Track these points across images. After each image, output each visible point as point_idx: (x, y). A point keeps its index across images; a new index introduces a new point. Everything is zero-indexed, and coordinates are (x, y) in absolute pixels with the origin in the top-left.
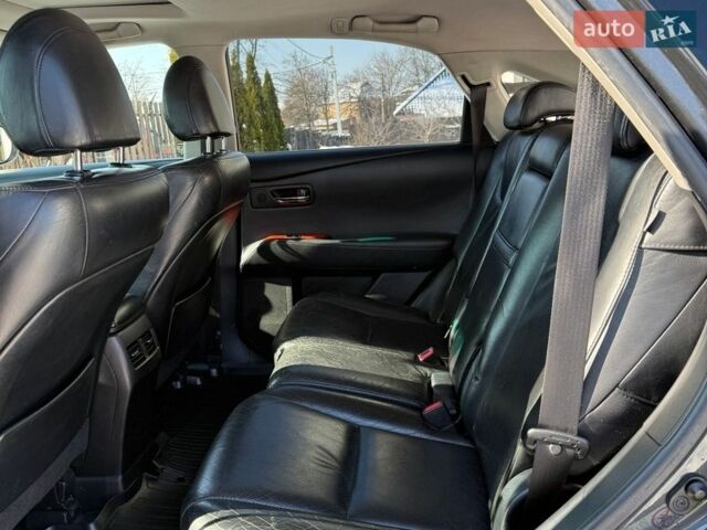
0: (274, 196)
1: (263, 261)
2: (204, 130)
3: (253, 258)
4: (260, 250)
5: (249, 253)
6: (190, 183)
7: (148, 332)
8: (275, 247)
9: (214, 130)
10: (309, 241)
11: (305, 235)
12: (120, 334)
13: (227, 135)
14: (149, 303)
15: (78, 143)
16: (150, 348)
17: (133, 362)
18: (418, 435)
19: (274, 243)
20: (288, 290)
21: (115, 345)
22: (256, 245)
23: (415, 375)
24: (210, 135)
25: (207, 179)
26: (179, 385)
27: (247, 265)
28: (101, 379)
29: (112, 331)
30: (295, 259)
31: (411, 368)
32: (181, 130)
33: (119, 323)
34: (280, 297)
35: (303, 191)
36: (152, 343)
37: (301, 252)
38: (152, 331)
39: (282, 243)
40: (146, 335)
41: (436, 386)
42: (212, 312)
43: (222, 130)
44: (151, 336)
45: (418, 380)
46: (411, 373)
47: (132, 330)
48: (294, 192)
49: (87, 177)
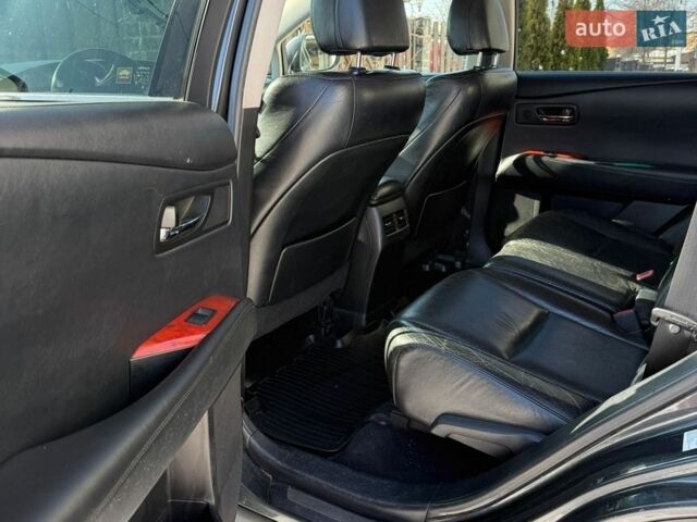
0: (539, 113)
1: (516, 173)
2: (477, 46)
3: (508, 169)
4: (516, 163)
5: (505, 164)
6: (455, 91)
7: (402, 211)
8: (530, 161)
9: (486, 46)
10: (564, 160)
11: (562, 153)
12: (380, 207)
13: (500, 51)
14: (408, 190)
15: (359, 47)
16: (402, 224)
17: (385, 230)
18: (603, 331)
19: (530, 157)
20: (536, 203)
21: (375, 214)
22: (514, 157)
23: (623, 287)
24: (482, 50)
25: (471, 90)
26: (427, 268)
27: (503, 175)
28: (361, 237)
29: (374, 203)
30: (548, 175)
31: (622, 282)
32: (458, 46)
33: (380, 198)
34: (528, 208)
35: (567, 111)
36: (404, 220)
37: (553, 169)
38: (405, 211)
39: (537, 159)
40: (400, 213)
41: (640, 300)
42: (464, 212)
43: (494, 46)
44: (403, 215)
45: (625, 292)
46: (620, 285)
47: (389, 207)
48: (560, 111)
49: (362, 73)
